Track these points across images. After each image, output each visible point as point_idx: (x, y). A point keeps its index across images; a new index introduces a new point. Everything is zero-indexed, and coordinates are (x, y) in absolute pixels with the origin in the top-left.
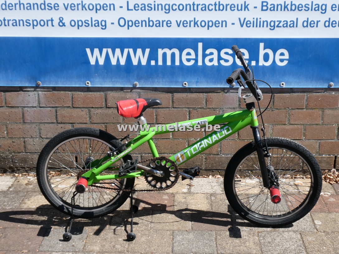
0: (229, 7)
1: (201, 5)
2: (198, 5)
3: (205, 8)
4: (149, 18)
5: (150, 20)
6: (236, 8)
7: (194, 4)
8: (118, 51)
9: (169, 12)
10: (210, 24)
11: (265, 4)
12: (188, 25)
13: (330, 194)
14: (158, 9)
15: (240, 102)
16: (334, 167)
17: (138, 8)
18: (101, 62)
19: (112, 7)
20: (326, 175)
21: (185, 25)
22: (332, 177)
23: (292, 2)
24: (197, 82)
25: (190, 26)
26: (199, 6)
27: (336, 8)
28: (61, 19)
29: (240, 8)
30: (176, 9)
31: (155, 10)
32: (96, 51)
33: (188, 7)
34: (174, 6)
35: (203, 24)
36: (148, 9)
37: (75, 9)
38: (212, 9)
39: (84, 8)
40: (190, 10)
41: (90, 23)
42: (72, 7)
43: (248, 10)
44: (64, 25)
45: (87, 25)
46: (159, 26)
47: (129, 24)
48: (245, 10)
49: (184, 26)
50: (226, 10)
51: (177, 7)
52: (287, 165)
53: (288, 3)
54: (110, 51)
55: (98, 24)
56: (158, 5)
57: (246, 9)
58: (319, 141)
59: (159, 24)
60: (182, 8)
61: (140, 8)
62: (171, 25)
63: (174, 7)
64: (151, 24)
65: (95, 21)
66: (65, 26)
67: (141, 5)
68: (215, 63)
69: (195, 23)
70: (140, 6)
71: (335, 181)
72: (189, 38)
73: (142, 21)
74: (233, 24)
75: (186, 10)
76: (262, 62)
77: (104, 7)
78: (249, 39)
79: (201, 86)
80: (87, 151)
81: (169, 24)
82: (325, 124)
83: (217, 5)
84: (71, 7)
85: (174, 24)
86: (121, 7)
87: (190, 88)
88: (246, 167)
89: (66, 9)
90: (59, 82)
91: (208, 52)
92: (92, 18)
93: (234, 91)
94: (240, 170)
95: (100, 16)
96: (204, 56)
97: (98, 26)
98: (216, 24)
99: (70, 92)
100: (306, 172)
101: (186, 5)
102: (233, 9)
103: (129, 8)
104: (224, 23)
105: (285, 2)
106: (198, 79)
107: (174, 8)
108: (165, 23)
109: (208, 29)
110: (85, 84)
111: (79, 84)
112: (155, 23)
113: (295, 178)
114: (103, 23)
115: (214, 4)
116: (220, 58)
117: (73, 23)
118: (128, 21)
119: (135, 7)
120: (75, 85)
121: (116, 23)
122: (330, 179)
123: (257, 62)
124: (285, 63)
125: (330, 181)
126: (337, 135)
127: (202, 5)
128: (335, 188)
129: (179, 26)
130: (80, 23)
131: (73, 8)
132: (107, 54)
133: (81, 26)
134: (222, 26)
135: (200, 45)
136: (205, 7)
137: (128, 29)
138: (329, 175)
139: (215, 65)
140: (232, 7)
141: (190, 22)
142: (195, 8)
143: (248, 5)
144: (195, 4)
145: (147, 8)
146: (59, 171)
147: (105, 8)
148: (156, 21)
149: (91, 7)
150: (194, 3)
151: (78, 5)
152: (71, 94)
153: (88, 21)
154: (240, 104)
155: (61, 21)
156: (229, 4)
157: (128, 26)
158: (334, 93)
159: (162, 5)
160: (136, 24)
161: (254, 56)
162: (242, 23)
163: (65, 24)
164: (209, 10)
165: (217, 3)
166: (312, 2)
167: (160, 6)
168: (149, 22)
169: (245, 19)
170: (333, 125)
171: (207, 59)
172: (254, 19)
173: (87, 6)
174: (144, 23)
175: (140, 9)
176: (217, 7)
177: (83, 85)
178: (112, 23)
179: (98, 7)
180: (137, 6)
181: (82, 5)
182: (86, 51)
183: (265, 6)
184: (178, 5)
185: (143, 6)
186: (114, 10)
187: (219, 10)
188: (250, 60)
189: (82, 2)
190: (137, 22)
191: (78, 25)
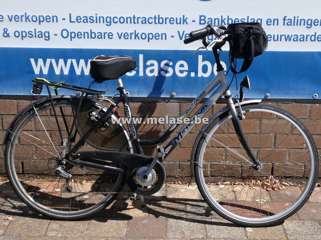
0: (168, 20)
1: (141, 18)
2: (138, 18)
3: (145, 21)
4: (91, 30)
5: (92, 32)
6: (175, 22)
7: (134, 17)
8: (61, 61)
9: (110, 25)
10: (151, 36)
11: (203, 18)
12: (129, 37)
13: (265, 201)
14: (100, 22)
15: (181, 112)
16: (272, 174)
17: (81, 20)
18: (45, 72)
19: (54, 19)
20: (264, 182)
21: (126, 37)
22: (269, 184)
23: (228, 17)
24: (139, 92)
25: (131, 38)
26: (139, 19)
27: (271, 23)
28: (6, 30)
29: (178, 22)
30: (117, 22)
31: (97, 22)
32: (40, 61)
33: (129, 19)
34: (115, 19)
35: (144, 36)
36: (90, 22)
37: (19, 20)
38: (152, 22)
39: (27, 20)
40: (131, 23)
41: (33, 34)
42: (16, 18)
43: (187, 24)
44: (8, 35)
45: (31, 36)
46: (101, 38)
47: (72, 36)
48: (183, 24)
49: (125, 38)
50: (166, 23)
51: (118, 20)
52: (227, 172)
53: (225, 18)
54: (53, 61)
55: (41, 35)
56: (100, 18)
57: (185, 22)
58: (257, 149)
59: (101, 36)
60: (123, 20)
61: (82, 20)
62: (112, 37)
63: (116, 20)
64: (93, 35)
65: (38, 32)
66: (9, 37)
67: (84, 17)
69: (136, 36)
70: (83, 19)
71: (271, 188)
72: (130, 50)
73: (84, 33)
74: (173, 37)
75: (127, 23)
76: (200, 74)
77: (47, 19)
78: (188, 51)
79: (143, 95)
80: (33, 157)
81: (110, 36)
82: (263, 133)
83: (156, 18)
84: (15, 18)
85: (115, 36)
86: (64, 19)
87: (132, 98)
88: (187, 174)
89: (11, 20)
90: (5, 91)
91: (149, 63)
92: (35, 29)
93: (174, 101)
94: (182, 176)
95: (44, 27)
96: (145, 67)
97: (42, 37)
98: (156, 37)
99: (15, 101)
100: (245, 179)
101: (127, 18)
102: (172, 22)
103: (72, 21)
104: (164, 36)
105: (222, 16)
106: (139, 89)
107: (115, 21)
108: (106, 35)
109: (149, 41)
110: (30, 93)
111: (24, 93)
112: (97, 35)
113: (234, 184)
114: (47, 35)
115: (154, 18)
116: (160, 69)
117: (17, 34)
118: (71, 33)
119: (77, 19)
120: (20, 93)
121: (59, 34)
122: (267, 185)
123: (196, 73)
125: (267, 188)
126: (274, 144)
127: (142, 18)
128: (271, 195)
129: (120, 38)
130: (24, 34)
131: (17, 20)
132: (51, 64)
133: (25, 37)
134: (162, 39)
135: (141, 57)
136: (145, 20)
137: (71, 40)
138: (266, 182)
139: (155, 75)
140: (172, 21)
141: (131, 34)
142: (136, 21)
143: (187, 18)
144: (135, 18)
145: (89, 20)
146: (6, 177)
147: (48, 20)
148: (98, 33)
149: (34, 19)
150: (134, 16)
151: (22, 16)
152: (16, 102)
153: (32, 32)
154: (180, 113)
155: (5, 32)
156: (168, 18)
157: (71, 37)
158: (270, 104)
159: (103, 18)
160: (79, 35)
161: (193, 67)
162: (181, 36)
163: (9, 35)
164: (149, 23)
165: (157, 16)
166: (248, 17)
167: (102, 19)
168: (91, 33)
169: (184, 32)
170: (270, 134)
171: (148, 70)
173: (30, 18)
174: (86, 34)
175: (82, 22)
176: (157, 20)
177: (28, 93)
178: (56, 35)
179: (42, 19)
180: (79, 18)
181: (26, 17)
182: (30, 61)
183: (203, 20)
184: (119, 18)
185: (85, 18)
186: (57, 22)
187: (159, 23)
188: (189, 72)
189: (26, 13)
190: (79, 34)
191: (22, 36)
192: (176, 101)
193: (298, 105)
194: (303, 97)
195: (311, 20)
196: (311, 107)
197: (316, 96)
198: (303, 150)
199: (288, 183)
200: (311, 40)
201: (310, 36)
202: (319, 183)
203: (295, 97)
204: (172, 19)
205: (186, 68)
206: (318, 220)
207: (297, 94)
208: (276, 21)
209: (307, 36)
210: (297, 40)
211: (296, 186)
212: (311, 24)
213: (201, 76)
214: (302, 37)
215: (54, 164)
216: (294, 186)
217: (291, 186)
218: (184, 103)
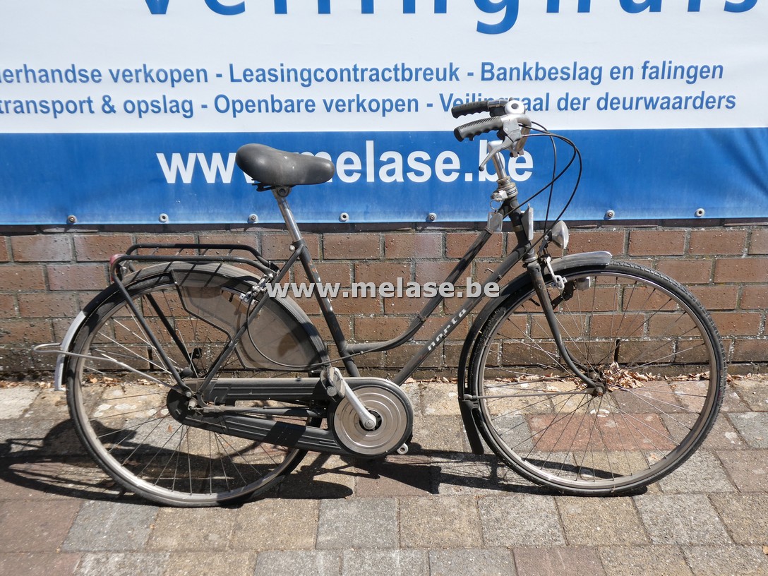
0: (421, 74)
1: (369, 70)
2: (363, 71)
3: (376, 76)
4: (272, 96)
5: (275, 99)
6: (434, 76)
7: (355, 69)
8: (217, 157)
9: (309, 85)
10: (388, 106)
11: (488, 68)
12: (347, 108)
13: (607, 412)
14: (289, 80)
15: (446, 248)
16: (616, 359)
17: (252, 77)
18: (187, 178)
19: (201, 75)
20: (603, 373)
21: (341, 108)
22: (612, 379)
23: (537, 64)
24: (366, 213)
25: (350, 111)
26: (365, 72)
27: (618, 75)
28: (107, 99)
29: (441, 76)
30: (322, 79)
31: (283, 80)
32: (176, 158)
33: (345, 73)
34: (319, 72)
35: (374, 106)
36: (270, 80)
37: (131, 80)
38: (390, 78)
39: (149, 79)
40: (349, 80)
41: (161, 105)
42: (126, 76)
43: (457, 79)
44: (112, 110)
45: (156, 110)
46: (293, 110)
47: (235, 107)
48: (451, 79)
49: (338, 110)
50: (417, 79)
51: (324, 75)
52: (532, 357)
53: (531, 66)
54: (202, 157)
55: (176, 108)
56: (289, 71)
57: (454, 77)
58: (590, 315)
59: (292, 107)
60: (334, 76)
61: (254, 77)
62: (314, 108)
63: (319, 75)
64: (277, 106)
65: (171, 102)
66: (115, 112)
67: (257, 71)
68: (399, 177)
69: (360, 105)
70: (255, 74)
72: (348, 133)
73: (260, 102)
74: (430, 105)
75: (342, 80)
76: (483, 176)
77: (187, 76)
79: (374, 219)
81: (310, 106)
82: (600, 285)
83: (399, 69)
84: (124, 76)
85: (320, 106)
86: (219, 76)
87: (353, 224)
89: (116, 80)
90: (111, 217)
91: (384, 157)
92: (164, 97)
93: (434, 228)
94: (448, 367)
95: (181, 92)
96: (378, 165)
97: (178, 111)
98: (398, 106)
99: (131, 235)
101: (342, 71)
102: (428, 77)
103: (235, 78)
104: (413, 104)
105: (525, 64)
106: (367, 207)
107: (319, 78)
108: (302, 105)
109: (384, 115)
110: (160, 220)
111: (148, 220)
112: (284, 105)
113: (546, 380)
114: (187, 107)
115: (394, 69)
116: (406, 169)
117: (129, 107)
118: (234, 102)
119: (245, 75)
120: (140, 221)
121: (211, 105)
122: (609, 381)
123: (476, 174)
124: (527, 175)
125: (609, 385)
126: (621, 304)
127: (371, 71)
128: (618, 399)
129: (329, 110)
130: (143, 107)
131: (128, 78)
132: (197, 164)
133: (146, 112)
134: (409, 110)
135: (370, 145)
136: (377, 74)
137: (235, 116)
138: (606, 374)
139: (398, 181)
140: (428, 74)
141: (350, 102)
142: (359, 77)
143: (457, 69)
144: (358, 70)
145: (267, 76)
146: (120, 376)
147: (189, 78)
148: (286, 102)
149: (162, 76)
150: (355, 66)
151: (137, 72)
152: (133, 238)
153: (158, 102)
154: (445, 252)
155: (106, 103)
156: (421, 69)
157: (235, 110)
158: (615, 229)
159: (295, 71)
160: (249, 106)
162: (446, 104)
163: (115, 109)
164: (384, 79)
165: (400, 66)
166: (575, 64)
167: (292, 74)
168: (273, 102)
169: (451, 95)
171: (383, 171)
172: (468, 95)
173: (154, 75)
174: (263, 104)
175: (255, 80)
176: (400, 73)
177: (155, 220)
178: (204, 106)
179: (176, 76)
180: (248, 73)
181: (145, 72)
182: (156, 158)
183: (488, 71)
184: (325, 71)
185: (261, 72)
186: (206, 80)
187: (403, 80)
188: (462, 172)
189: (145, 66)
190: (250, 104)
191: (140, 111)
192: (438, 228)
193: (667, 229)
194: (677, 215)
195: (696, 68)
196: (690, 233)
197: (700, 212)
198: (674, 313)
199: (645, 375)
200: (695, 107)
201: (693, 98)
202: (703, 374)
203: (661, 215)
204: (428, 72)
205: (456, 164)
206: (711, 449)
207: (665, 210)
208: (628, 71)
209: (687, 99)
210: (668, 108)
211: (660, 380)
212: (695, 76)
213: (485, 180)
214: (678, 100)
215: (209, 351)
216: (656, 379)
217: (651, 380)
218: (453, 231)
